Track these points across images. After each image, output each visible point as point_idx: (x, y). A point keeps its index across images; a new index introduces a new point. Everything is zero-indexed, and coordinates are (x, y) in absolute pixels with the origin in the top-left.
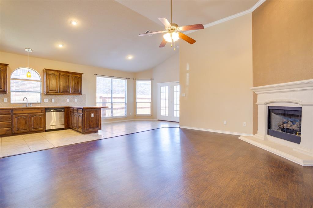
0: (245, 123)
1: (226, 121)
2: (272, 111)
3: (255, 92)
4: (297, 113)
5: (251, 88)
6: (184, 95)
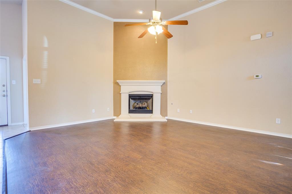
0: (108, 109)
1: (94, 110)
2: (132, 97)
3: (119, 84)
4: (149, 97)
5: (117, 81)
6: (37, 81)
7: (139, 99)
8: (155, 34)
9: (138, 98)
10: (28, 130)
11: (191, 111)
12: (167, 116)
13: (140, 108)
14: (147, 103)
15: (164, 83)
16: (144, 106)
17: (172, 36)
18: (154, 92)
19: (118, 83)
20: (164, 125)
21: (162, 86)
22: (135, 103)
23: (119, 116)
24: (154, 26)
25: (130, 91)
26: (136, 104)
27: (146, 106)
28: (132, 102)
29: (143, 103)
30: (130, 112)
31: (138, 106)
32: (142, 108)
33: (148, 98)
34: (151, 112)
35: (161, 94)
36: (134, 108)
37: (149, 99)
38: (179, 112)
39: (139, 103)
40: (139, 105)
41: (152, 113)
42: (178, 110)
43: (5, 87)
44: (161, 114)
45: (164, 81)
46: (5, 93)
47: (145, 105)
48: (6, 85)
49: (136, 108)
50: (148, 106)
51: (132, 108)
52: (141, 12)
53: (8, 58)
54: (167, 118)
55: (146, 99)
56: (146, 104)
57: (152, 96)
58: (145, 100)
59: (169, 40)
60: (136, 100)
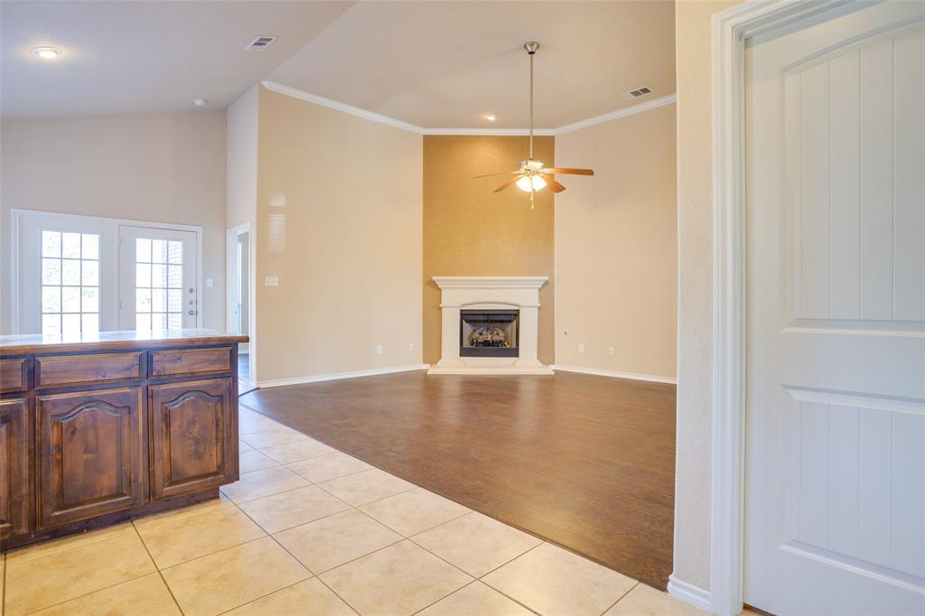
0: (411, 345)
1: (381, 346)
2: (468, 317)
3: (437, 285)
4: (509, 317)
5: (434, 278)
6: (273, 281)
7: (485, 321)
8: (530, 190)
9: (482, 318)
10: (254, 386)
11: (611, 349)
12: (553, 363)
13: (486, 343)
14: (503, 331)
15: (546, 283)
16: (496, 338)
17: (564, 189)
18: (521, 305)
19: (434, 282)
20: (547, 383)
21: (540, 290)
22: (475, 331)
23: (436, 363)
24: (528, 176)
25: (464, 303)
26: (476, 334)
27: (502, 339)
28: (468, 328)
29: (495, 332)
30: (464, 352)
31: (481, 339)
32: (493, 344)
33: (507, 318)
34: (515, 352)
35: (539, 308)
36: (472, 343)
37: (510, 321)
38: (582, 351)
39: (484, 332)
40: (485, 336)
41: (517, 356)
42: (581, 348)
43: (194, 293)
44: (538, 358)
45: (547, 278)
46: (193, 308)
47: (499, 336)
48: (194, 289)
49: (478, 344)
50: (506, 337)
51: (466, 344)
52: (491, 118)
53: (199, 229)
54: (553, 367)
55: (502, 321)
56: (502, 334)
57: (516, 315)
58: (498, 325)
59: (557, 196)
60: (478, 324)
